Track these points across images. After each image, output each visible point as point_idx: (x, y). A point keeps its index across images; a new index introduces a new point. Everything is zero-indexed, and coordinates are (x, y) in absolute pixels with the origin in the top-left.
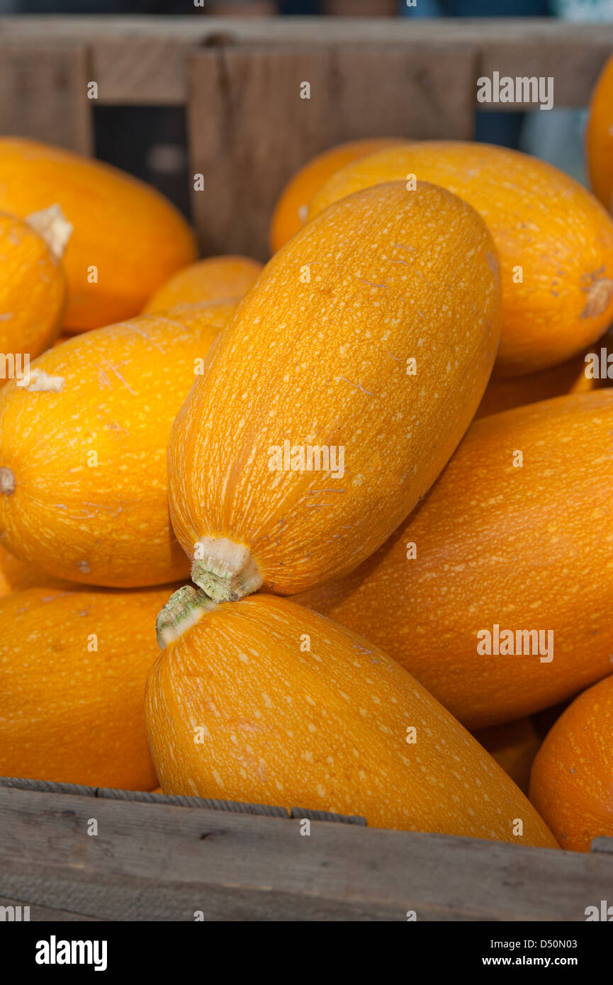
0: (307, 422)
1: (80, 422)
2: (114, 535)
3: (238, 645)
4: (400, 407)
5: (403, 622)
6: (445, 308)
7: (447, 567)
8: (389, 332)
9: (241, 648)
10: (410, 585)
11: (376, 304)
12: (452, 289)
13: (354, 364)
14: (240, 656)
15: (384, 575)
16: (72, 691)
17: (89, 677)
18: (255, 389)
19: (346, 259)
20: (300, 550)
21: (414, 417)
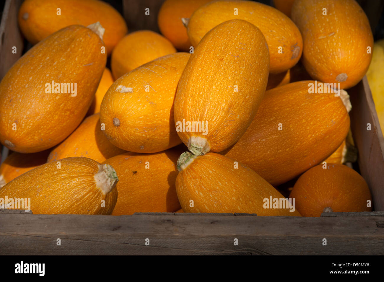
0: (222, 100)
1: (141, 102)
2: (153, 137)
3: (208, 168)
4: (248, 94)
5: (247, 157)
6: (257, 62)
7: (260, 140)
8: (242, 71)
9: (209, 169)
10: (249, 146)
11: (237, 63)
12: (258, 56)
13: (234, 82)
14: (209, 171)
15: (240, 144)
16: (142, 187)
17: (147, 182)
18: (204, 91)
19: (225, 48)
20: (222, 139)
21: (252, 96)
